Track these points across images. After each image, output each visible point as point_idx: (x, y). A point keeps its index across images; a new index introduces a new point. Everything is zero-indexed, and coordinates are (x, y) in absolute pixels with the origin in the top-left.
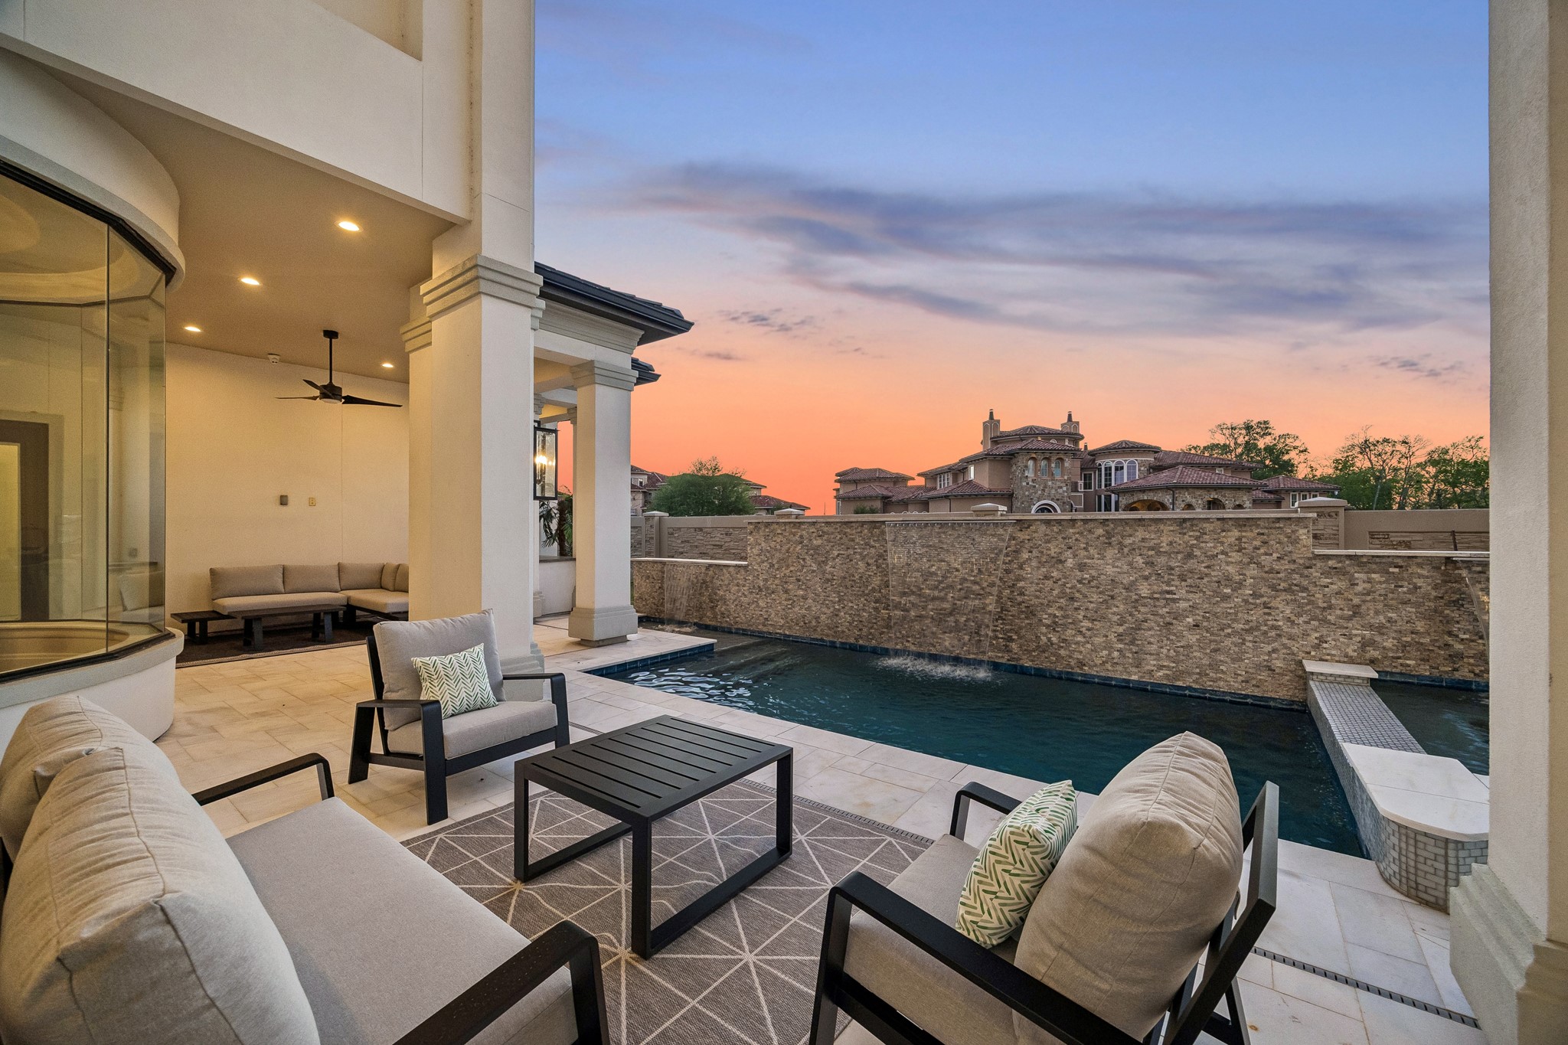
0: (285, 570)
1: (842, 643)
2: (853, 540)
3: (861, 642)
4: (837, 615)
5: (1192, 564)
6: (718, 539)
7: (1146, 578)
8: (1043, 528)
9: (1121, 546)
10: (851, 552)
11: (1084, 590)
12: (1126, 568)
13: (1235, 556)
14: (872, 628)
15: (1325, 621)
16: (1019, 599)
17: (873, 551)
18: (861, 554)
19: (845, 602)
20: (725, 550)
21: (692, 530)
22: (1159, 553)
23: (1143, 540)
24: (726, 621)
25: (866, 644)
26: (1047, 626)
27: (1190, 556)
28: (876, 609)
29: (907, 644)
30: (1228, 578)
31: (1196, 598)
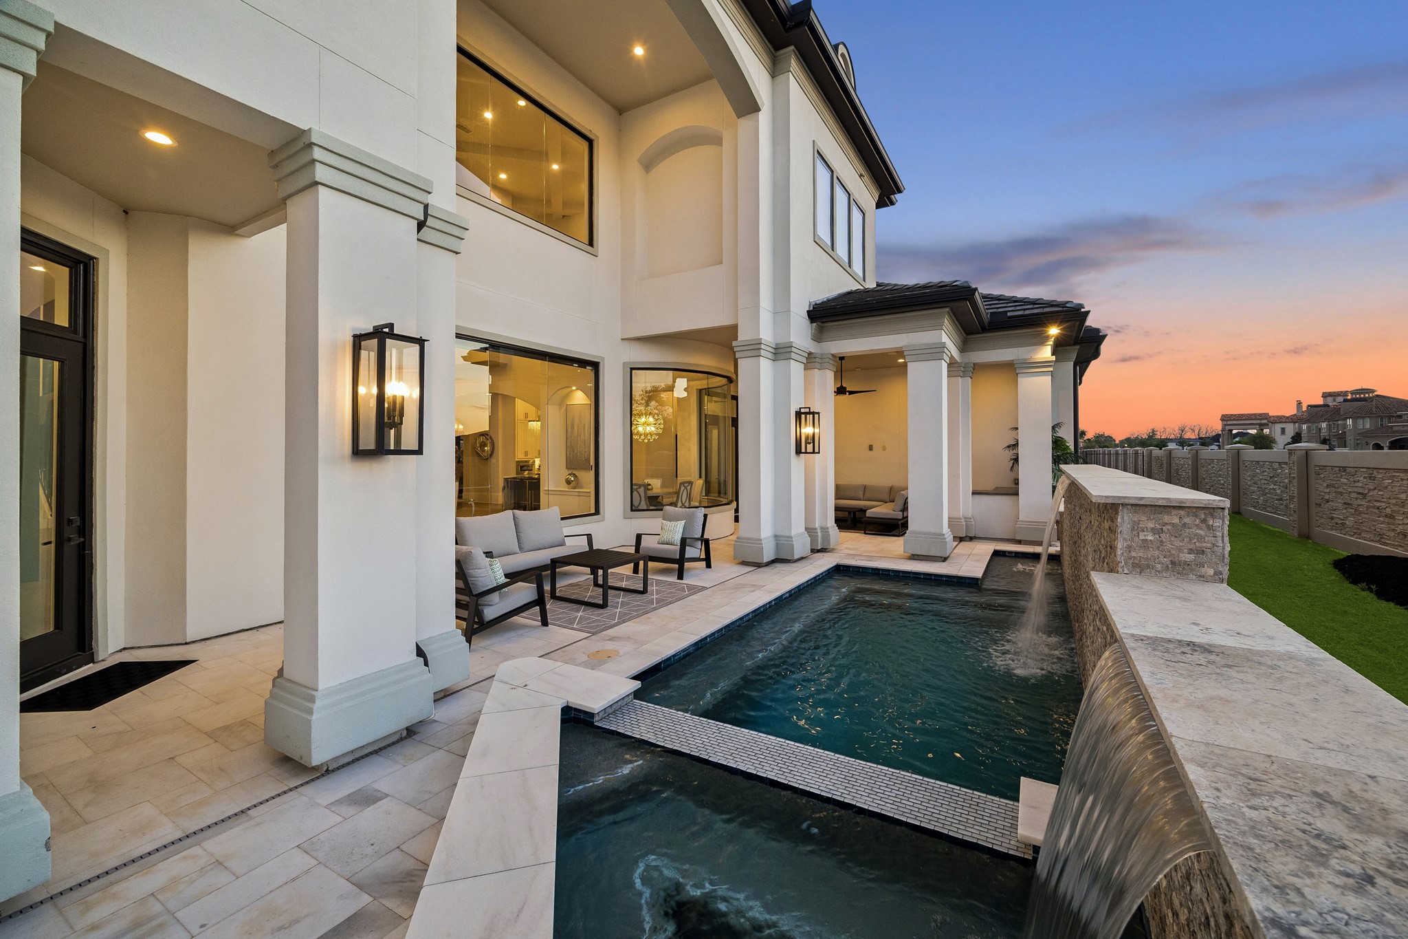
0: (865, 487)
6: (1360, 485)
20: (1369, 501)
21: (1337, 469)
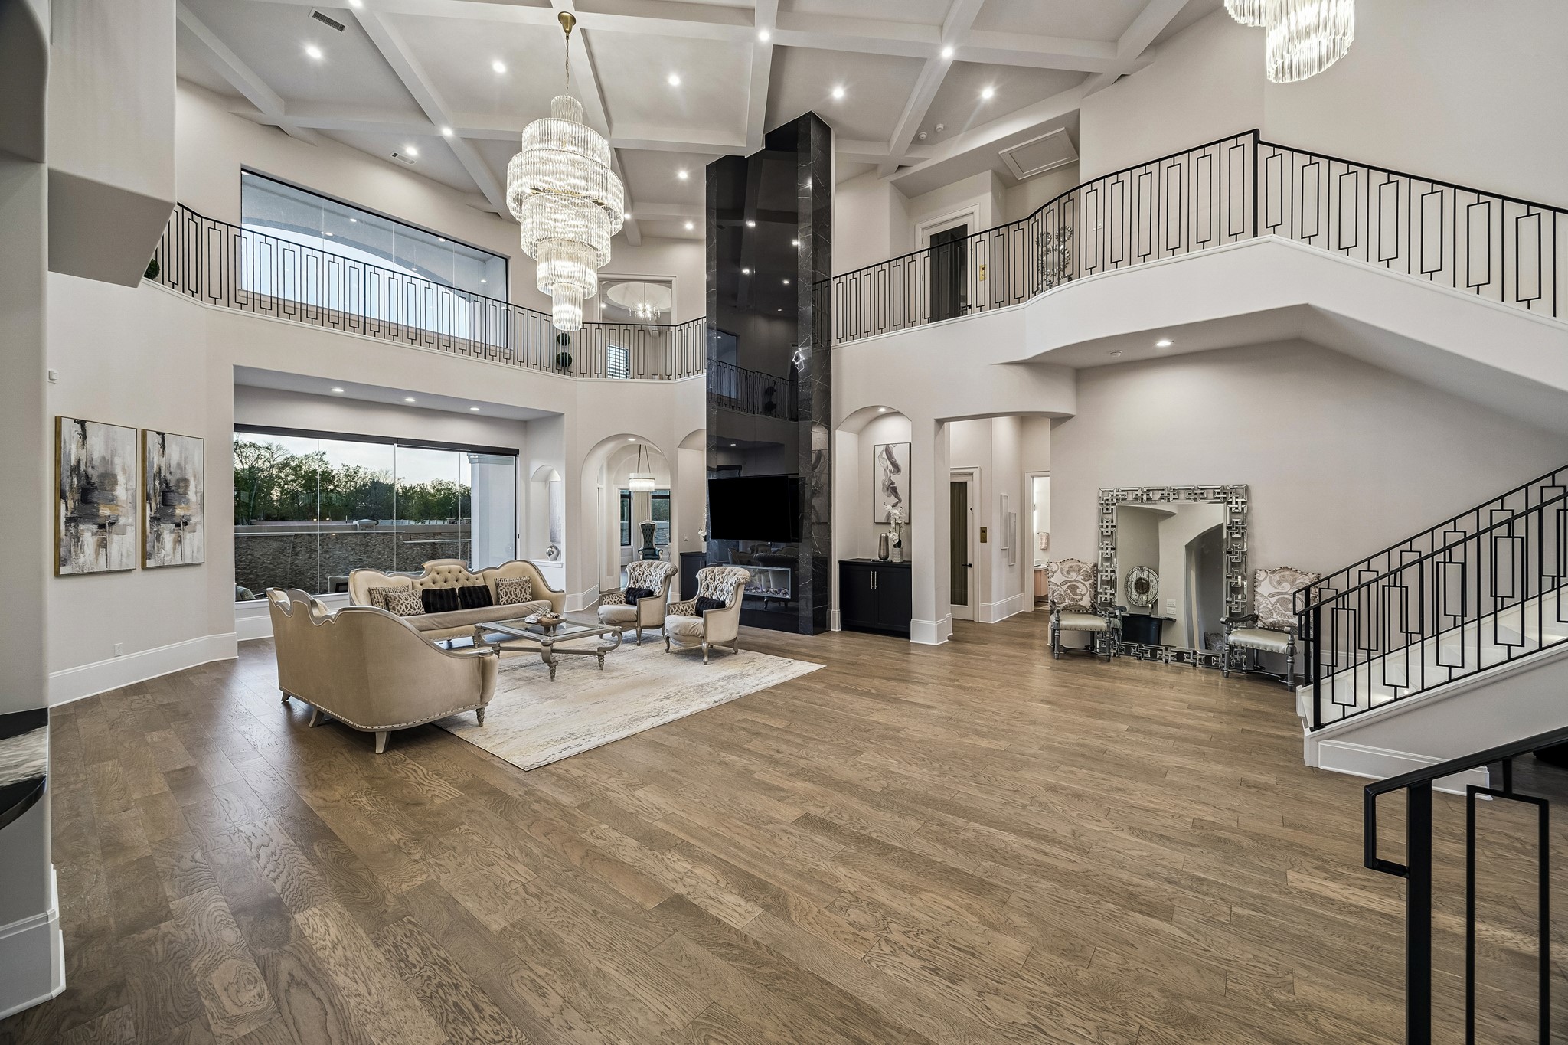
5: (369, 548)
7: (352, 555)
8: (308, 537)
9: (342, 543)
11: (327, 562)
12: (344, 552)
13: (382, 545)
15: (406, 563)
16: (296, 568)
22: (356, 545)
23: (351, 541)
26: (310, 578)
27: (367, 546)
30: (379, 552)
31: (370, 560)
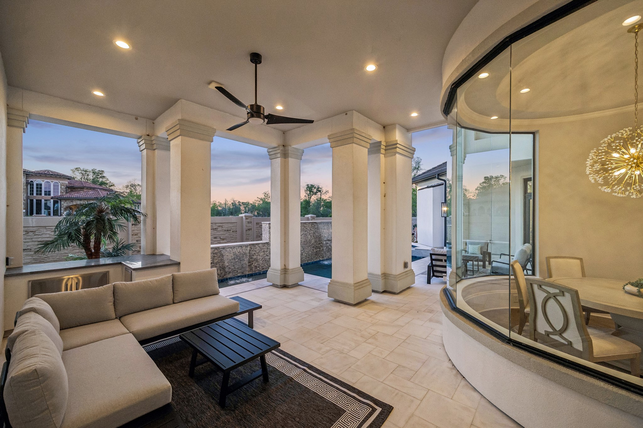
1: (304, 264)
2: (307, 229)
3: (309, 262)
4: (302, 255)
10: (306, 232)
14: (312, 256)
17: (312, 231)
18: (309, 233)
19: (305, 250)
24: (258, 270)
25: (310, 262)
28: (313, 250)
29: (320, 258)
